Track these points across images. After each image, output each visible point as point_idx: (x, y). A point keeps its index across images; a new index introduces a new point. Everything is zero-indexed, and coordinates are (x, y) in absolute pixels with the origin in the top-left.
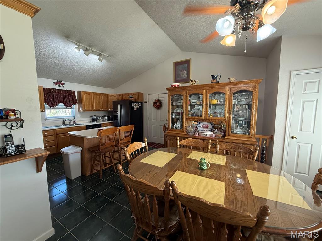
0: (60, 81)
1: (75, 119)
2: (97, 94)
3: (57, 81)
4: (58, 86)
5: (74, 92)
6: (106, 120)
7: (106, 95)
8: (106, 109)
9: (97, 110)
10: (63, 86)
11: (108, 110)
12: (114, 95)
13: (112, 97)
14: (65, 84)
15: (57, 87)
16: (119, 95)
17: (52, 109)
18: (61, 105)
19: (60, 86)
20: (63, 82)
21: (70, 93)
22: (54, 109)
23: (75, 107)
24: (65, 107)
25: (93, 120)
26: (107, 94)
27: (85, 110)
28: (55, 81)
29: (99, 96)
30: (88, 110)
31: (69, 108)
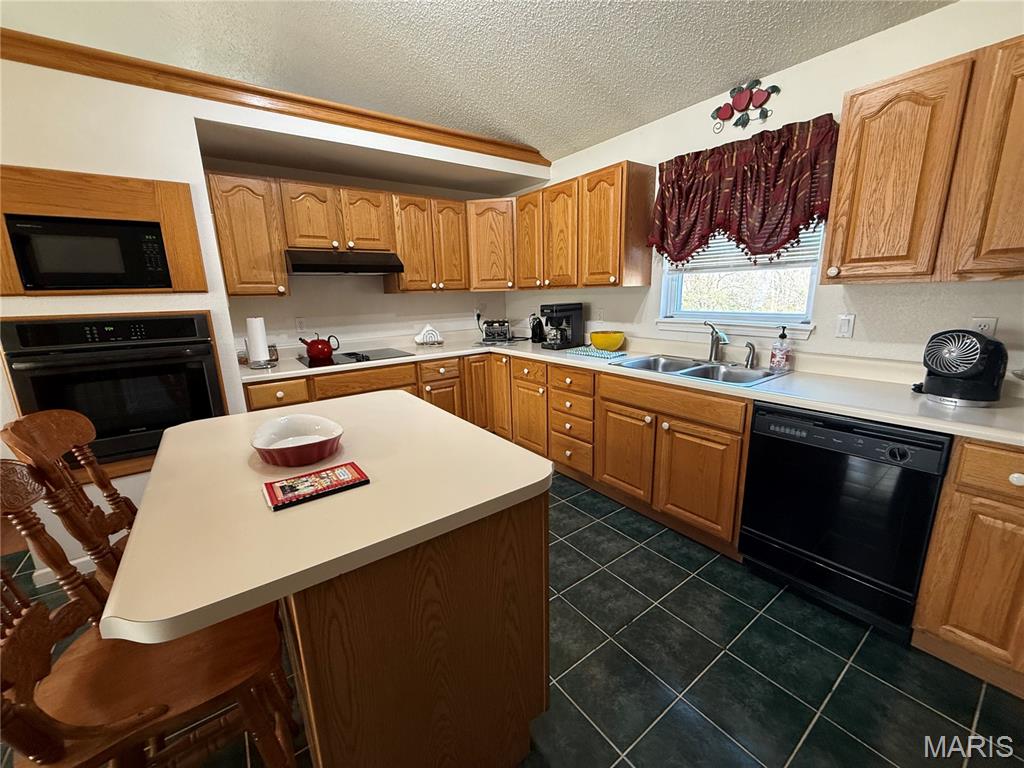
0: (754, 84)
3: (733, 92)
4: (737, 123)
5: (826, 121)
10: (764, 113)
14: (776, 90)
15: (731, 134)
18: (725, 246)
19: (743, 121)
20: (766, 83)
21: (788, 147)
24: (741, 258)
25: (940, 381)
27: (832, 271)
28: (726, 98)
30: (872, 268)
31: (763, 258)
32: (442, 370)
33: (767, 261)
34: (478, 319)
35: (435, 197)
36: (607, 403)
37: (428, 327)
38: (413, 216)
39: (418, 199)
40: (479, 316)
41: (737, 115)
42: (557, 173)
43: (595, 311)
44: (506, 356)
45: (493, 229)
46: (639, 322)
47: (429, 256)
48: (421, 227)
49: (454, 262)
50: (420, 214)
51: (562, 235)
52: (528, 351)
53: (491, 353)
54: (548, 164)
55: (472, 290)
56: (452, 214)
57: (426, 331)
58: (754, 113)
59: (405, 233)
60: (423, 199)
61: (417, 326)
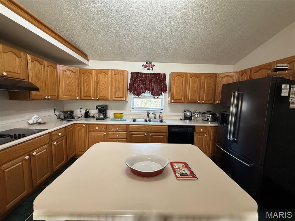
0: (151, 63)
1: (161, 112)
2: (195, 76)
3: (147, 63)
4: (147, 69)
5: (164, 75)
6: (208, 119)
7: (214, 76)
8: (210, 102)
9: (194, 102)
10: (153, 69)
11: (214, 103)
12: (230, 74)
13: (225, 79)
14: (155, 65)
15: (146, 71)
16: (243, 72)
17: (137, 98)
18: (147, 93)
19: (149, 69)
20: (153, 63)
21: (159, 77)
22: (139, 98)
23: (165, 97)
24: (152, 96)
25: (186, 118)
26: (216, 75)
27: (173, 101)
28: (145, 63)
29: (201, 80)
30: (177, 101)
31: (156, 97)
32: (60, 134)
33: (157, 97)
34: (54, 111)
35: (46, 60)
36: (132, 133)
37: (35, 116)
38: (37, 66)
39: (39, 59)
40: (55, 110)
41: (147, 68)
42: (92, 64)
43: (109, 107)
44: (84, 124)
45: (70, 78)
46: (125, 110)
47: (44, 84)
48: (41, 71)
49: (53, 88)
50: (40, 65)
51: (103, 85)
52: (84, 121)
53: (74, 124)
54: (89, 60)
55: (59, 99)
56: (52, 68)
57: (34, 118)
58: (151, 69)
59: (33, 73)
60: (42, 60)
61: (28, 116)
